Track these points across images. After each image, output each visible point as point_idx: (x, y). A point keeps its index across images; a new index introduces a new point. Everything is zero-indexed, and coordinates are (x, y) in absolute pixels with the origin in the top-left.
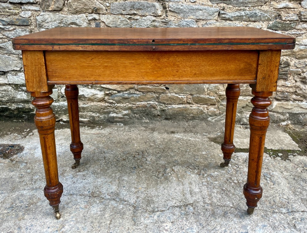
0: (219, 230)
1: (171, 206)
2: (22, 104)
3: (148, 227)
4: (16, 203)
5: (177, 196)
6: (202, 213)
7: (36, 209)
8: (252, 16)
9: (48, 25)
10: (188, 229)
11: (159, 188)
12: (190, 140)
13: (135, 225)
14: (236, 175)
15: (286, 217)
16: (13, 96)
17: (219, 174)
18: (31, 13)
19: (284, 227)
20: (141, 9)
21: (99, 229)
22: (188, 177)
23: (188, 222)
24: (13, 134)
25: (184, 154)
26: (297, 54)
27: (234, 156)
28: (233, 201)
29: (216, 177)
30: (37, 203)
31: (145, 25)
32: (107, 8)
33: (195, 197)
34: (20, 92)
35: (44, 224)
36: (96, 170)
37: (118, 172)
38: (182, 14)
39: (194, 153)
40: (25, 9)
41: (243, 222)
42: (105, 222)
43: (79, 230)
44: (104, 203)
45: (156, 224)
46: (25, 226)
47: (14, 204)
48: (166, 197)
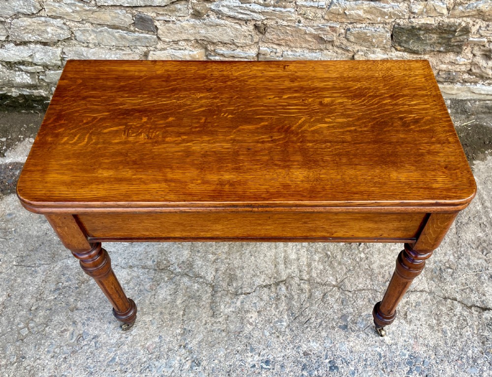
0: (313, 322)
1: (259, 286)
2: (28, 90)
3: (229, 318)
4: (63, 282)
5: (266, 267)
6: (296, 297)
7: (89, 291)
10: (276, 322)
13: (213, 316)
16: (9, 79)
21: (171, 323)
23: (278, 310)
24: (27, 139)
26: (487, 14)
28: (337, 276)
33: (290, 269)
34: (18, 73)
35: (104, 317)
41: (344, 311)
42: (177, 314)
43: (146, 326)
44: (174, 280)
45: (238, 315)
46: (80, 319)
47: (60, 282)
48: (253, 270)
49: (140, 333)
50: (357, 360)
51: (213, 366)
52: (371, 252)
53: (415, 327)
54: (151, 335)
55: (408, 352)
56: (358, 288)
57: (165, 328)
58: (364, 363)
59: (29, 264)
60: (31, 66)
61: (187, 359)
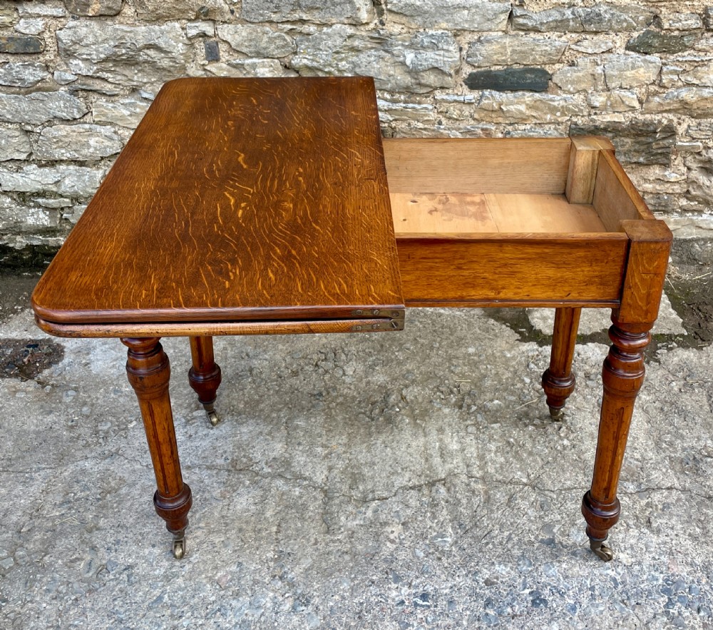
0: (497, 536)
1: (401, 487)
2: (41, 237)
3: (355, 535)
4: (75, 492)
5: (412, 462)
6: (464, 501)
7: (119, 503)
8: (589, 20)
9: (88, 52)
10: (434, 538)
11: (373, 445)
12: (440, 315)
13: (328, 532)
14: (540, 405)
15: (634, 503)
16: (17, 220)
17: (503, 405)
18: (43, 24)
19: (628, 525)
20: (317, 8)
21: (257, 544)
22: (435, 414)
23: (436, 521)
24: (28, 310)
25: (428, 356)
26: (695, 107)
27: (538, 355)
28: (529, 470)
29: (497, 411)
30: (119, 488)
31: (329, 47)
32: (232, 7)
33: (451, 463)
34: (33, 210)
35: (144, 539)
36: (236, 403)
37: (283, 408)
38: (420, 19)
39: (449, 352)
40: (27, 13)
41: (546, 518)
42: (267, 530)
43: (216, 549)
44: (260, 485)
45: (371, 530)
46: (103, 543)
47: (71, 493)
48: (391, 466)
49: (205, 558)
50: (577, 588)
51: (331, 604)
52: (579, 437)
53: (666, 538)
54: (223, 561)
55: (662, 575)
56: (566, 486)
57: (248, 551)
58: (590, 592)
59: (21, 468)
60: (55, 199)
61: (287, 595)
